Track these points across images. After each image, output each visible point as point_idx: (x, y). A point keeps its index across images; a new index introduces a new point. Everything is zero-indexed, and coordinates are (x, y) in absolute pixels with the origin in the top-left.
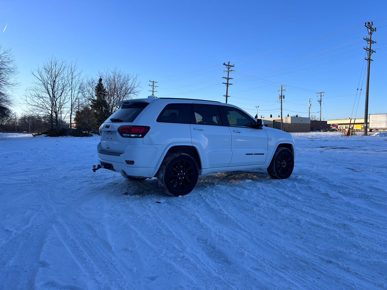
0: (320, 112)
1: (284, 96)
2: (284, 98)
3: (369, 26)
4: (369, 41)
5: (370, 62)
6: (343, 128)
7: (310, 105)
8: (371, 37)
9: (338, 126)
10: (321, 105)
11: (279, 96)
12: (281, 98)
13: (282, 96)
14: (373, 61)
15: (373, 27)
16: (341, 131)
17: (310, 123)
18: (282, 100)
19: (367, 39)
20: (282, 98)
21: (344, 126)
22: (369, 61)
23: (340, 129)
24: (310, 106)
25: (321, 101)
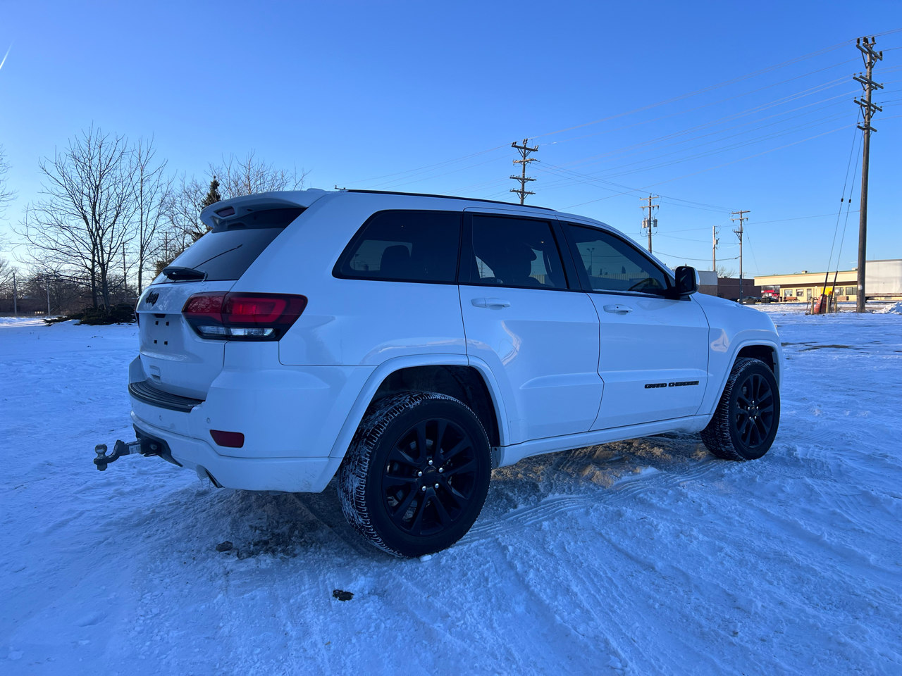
0: (739, 258)
1: (656, 221)
2: (655, 226)
3: (866, 46)
4: (865, 83)
5: (868, 133)
6: (791, 295)
7: (717, 241)
8: (870, 73)
9: (781, 289)
10: (741, 240)
11: (645, 222)
12: (650, 225)
14: (876, 131)
15: (876, 49)
16: (788, 302)
17: (716, 284)
18: (650, 231)
19: (863, 78)
20: (652, 226)
21: (794, 290)
22: (866, 131)
23: (785, 298)
24: (717, 244)
25: (741, 233)
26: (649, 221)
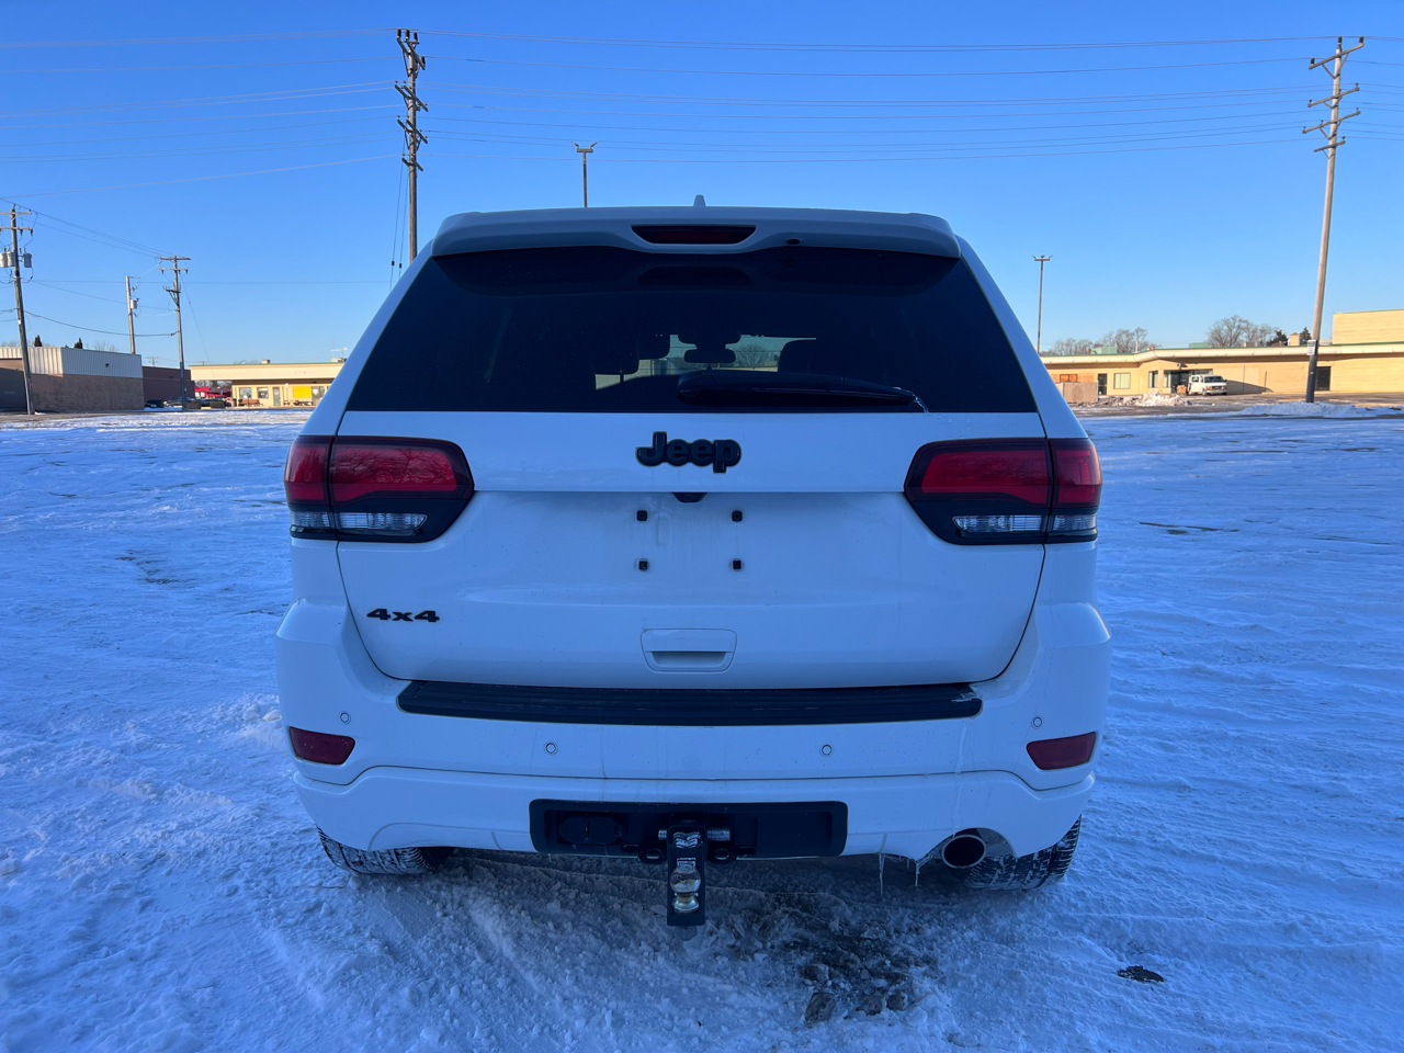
0: (178, 335)
1: (28, 258)
2: (28, 264)
3: (408, 42)
4: (409, 98)
5: (415, 171)
6: (250, 396)
7: (135, 302)
8: (414, 85)
9: (233, 387)
10: (178, 305)
11: (5, 256)
12: (16, 262)
13: (17, 256)
14: (422, 170)
15: (420, 52)
16: (245, 407)
17: (141, 376)
18: (18, 273)
19: (407, 89)
20: (21, 264)
21: (254, 389)
22: (412, 168)
23: (241, 401)
24: (135, 307)
25: (178, 292)
26: (15, 256)
